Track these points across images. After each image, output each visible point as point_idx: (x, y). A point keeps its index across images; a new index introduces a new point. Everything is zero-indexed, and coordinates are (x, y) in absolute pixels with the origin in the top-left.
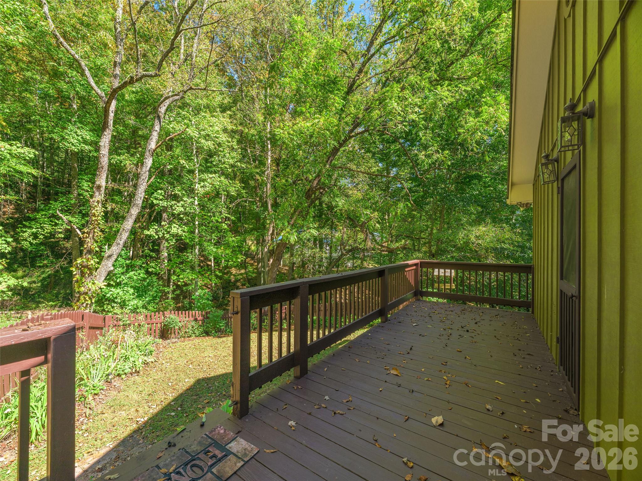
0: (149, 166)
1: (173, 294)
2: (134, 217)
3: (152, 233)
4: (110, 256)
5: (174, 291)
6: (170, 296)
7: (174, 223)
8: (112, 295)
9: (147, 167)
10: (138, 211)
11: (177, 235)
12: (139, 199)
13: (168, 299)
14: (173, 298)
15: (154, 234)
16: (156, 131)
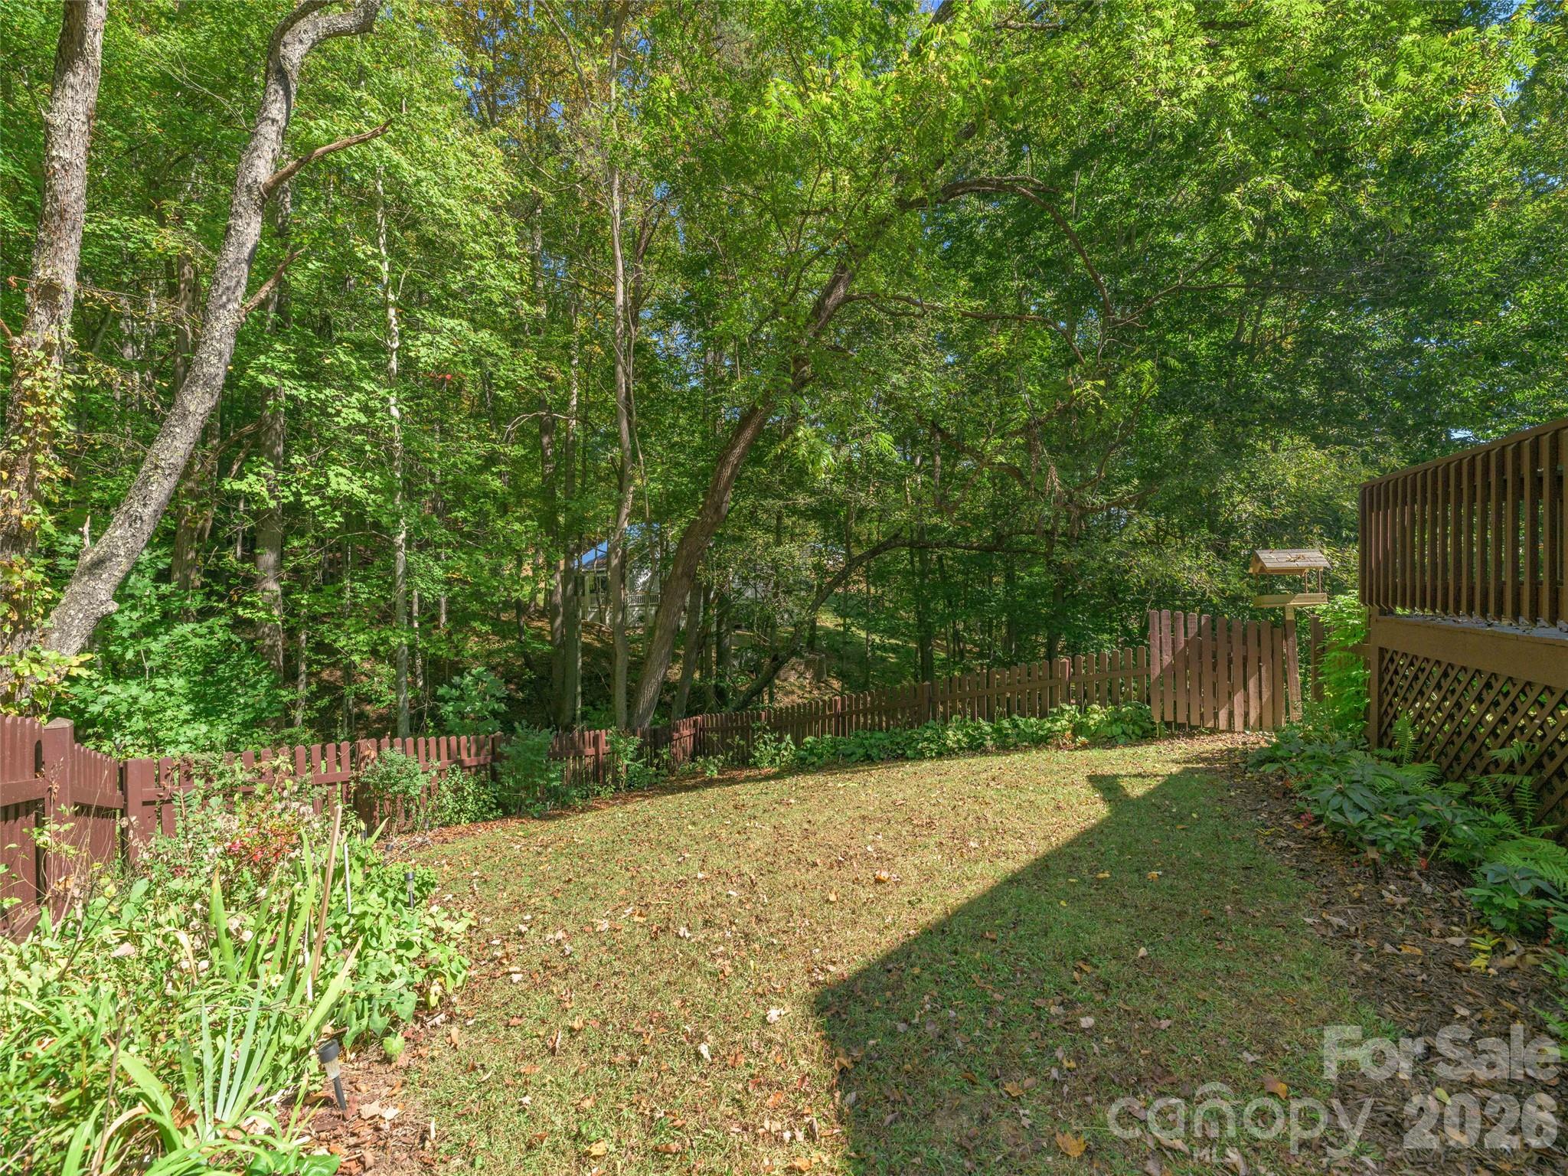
0: (250, 246)
1: (311, 708)
2: (195, 423)
3: (257, 488)
4: (99, 563)
5: (310, 700)
6: (299, 715)
7: (335, 461)
8: (109, 705)
9: (241, 245)
10: (211, 404)
11: (350, 500)
12: (214, 360)
13: (290, 723)
14: (309, 723)
15: (265, 493)
16: (274, 121)
